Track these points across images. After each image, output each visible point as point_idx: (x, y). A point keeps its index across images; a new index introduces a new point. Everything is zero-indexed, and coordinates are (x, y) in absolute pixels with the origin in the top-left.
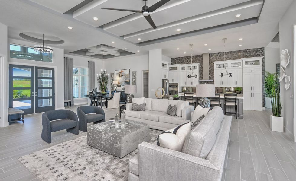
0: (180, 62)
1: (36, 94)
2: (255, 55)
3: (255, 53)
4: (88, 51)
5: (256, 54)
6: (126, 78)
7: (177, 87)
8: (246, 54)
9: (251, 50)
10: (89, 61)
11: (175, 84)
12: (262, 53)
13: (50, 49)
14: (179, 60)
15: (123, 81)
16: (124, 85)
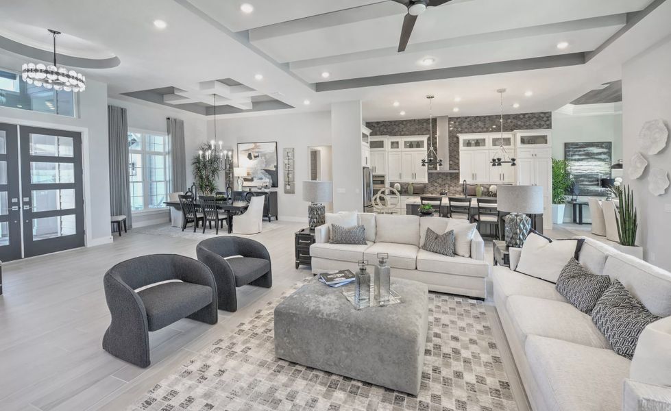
0: (385, 130)
1: (25, 203)
2: (535, 125)
3: (535, 122)
4: (173, 93)
5: (537, 123)
6: (267, 163)
7: (382, 182)
8: (519, 123)
9: (527, 116)
10: (169, 119)
11: (379, 177)
12: (548, 123)
13: (77, 79)
14: (384, 127)
15: (259, 168)
16: (261, 179)
